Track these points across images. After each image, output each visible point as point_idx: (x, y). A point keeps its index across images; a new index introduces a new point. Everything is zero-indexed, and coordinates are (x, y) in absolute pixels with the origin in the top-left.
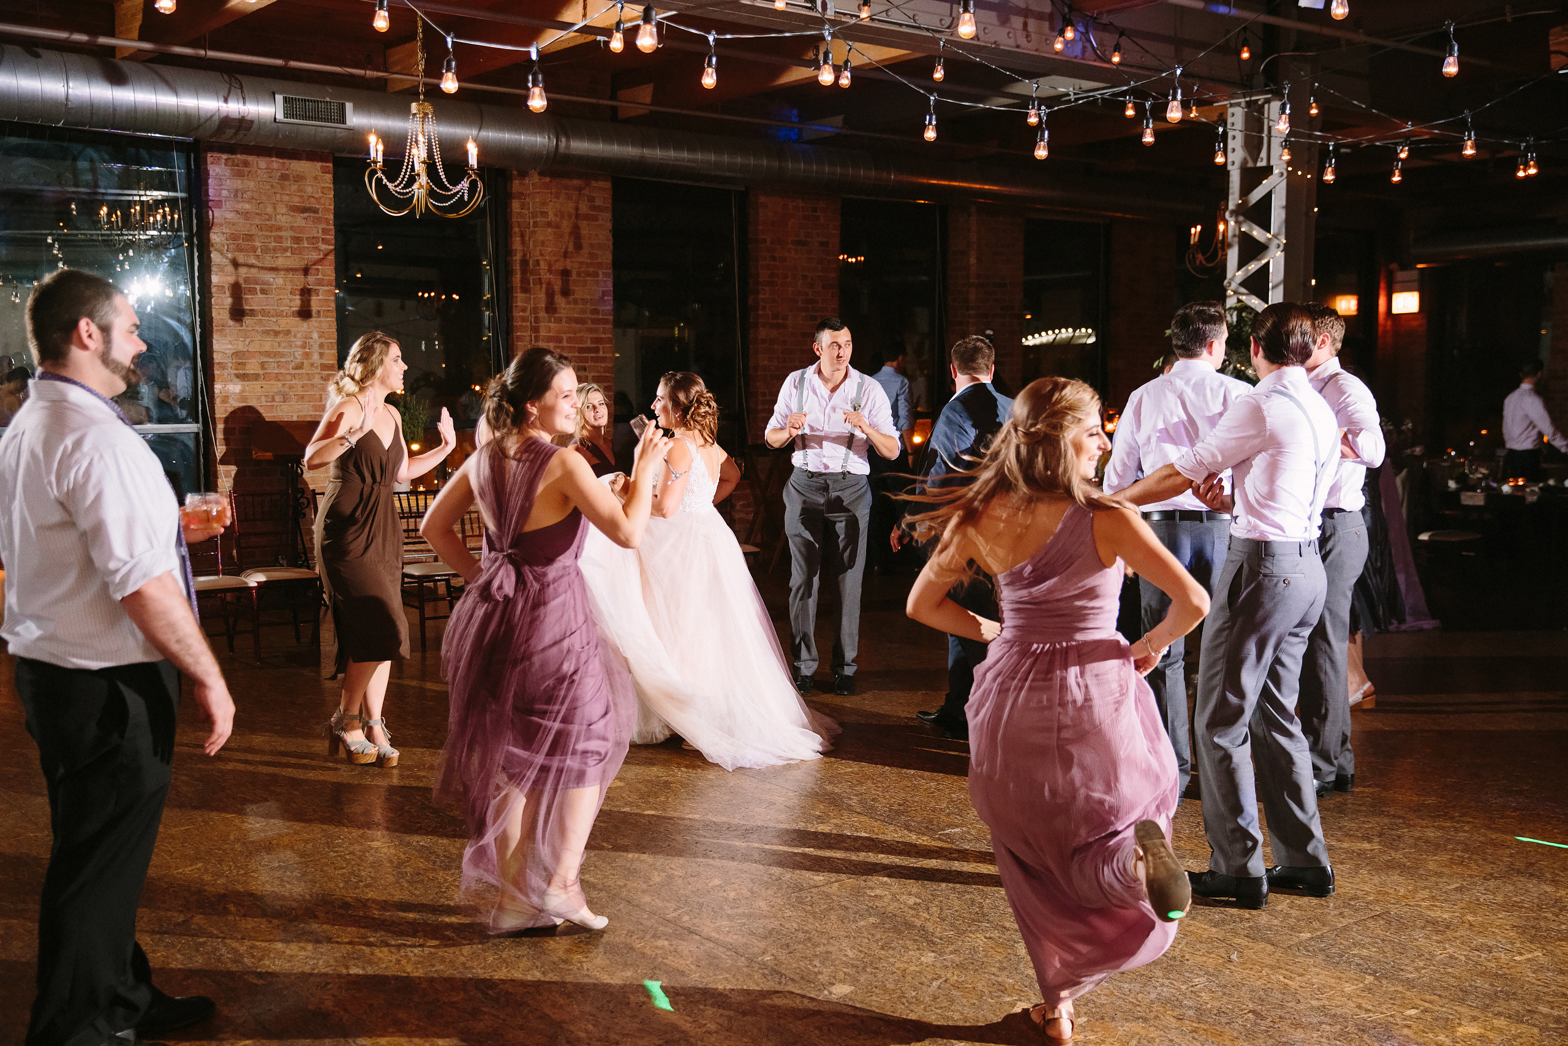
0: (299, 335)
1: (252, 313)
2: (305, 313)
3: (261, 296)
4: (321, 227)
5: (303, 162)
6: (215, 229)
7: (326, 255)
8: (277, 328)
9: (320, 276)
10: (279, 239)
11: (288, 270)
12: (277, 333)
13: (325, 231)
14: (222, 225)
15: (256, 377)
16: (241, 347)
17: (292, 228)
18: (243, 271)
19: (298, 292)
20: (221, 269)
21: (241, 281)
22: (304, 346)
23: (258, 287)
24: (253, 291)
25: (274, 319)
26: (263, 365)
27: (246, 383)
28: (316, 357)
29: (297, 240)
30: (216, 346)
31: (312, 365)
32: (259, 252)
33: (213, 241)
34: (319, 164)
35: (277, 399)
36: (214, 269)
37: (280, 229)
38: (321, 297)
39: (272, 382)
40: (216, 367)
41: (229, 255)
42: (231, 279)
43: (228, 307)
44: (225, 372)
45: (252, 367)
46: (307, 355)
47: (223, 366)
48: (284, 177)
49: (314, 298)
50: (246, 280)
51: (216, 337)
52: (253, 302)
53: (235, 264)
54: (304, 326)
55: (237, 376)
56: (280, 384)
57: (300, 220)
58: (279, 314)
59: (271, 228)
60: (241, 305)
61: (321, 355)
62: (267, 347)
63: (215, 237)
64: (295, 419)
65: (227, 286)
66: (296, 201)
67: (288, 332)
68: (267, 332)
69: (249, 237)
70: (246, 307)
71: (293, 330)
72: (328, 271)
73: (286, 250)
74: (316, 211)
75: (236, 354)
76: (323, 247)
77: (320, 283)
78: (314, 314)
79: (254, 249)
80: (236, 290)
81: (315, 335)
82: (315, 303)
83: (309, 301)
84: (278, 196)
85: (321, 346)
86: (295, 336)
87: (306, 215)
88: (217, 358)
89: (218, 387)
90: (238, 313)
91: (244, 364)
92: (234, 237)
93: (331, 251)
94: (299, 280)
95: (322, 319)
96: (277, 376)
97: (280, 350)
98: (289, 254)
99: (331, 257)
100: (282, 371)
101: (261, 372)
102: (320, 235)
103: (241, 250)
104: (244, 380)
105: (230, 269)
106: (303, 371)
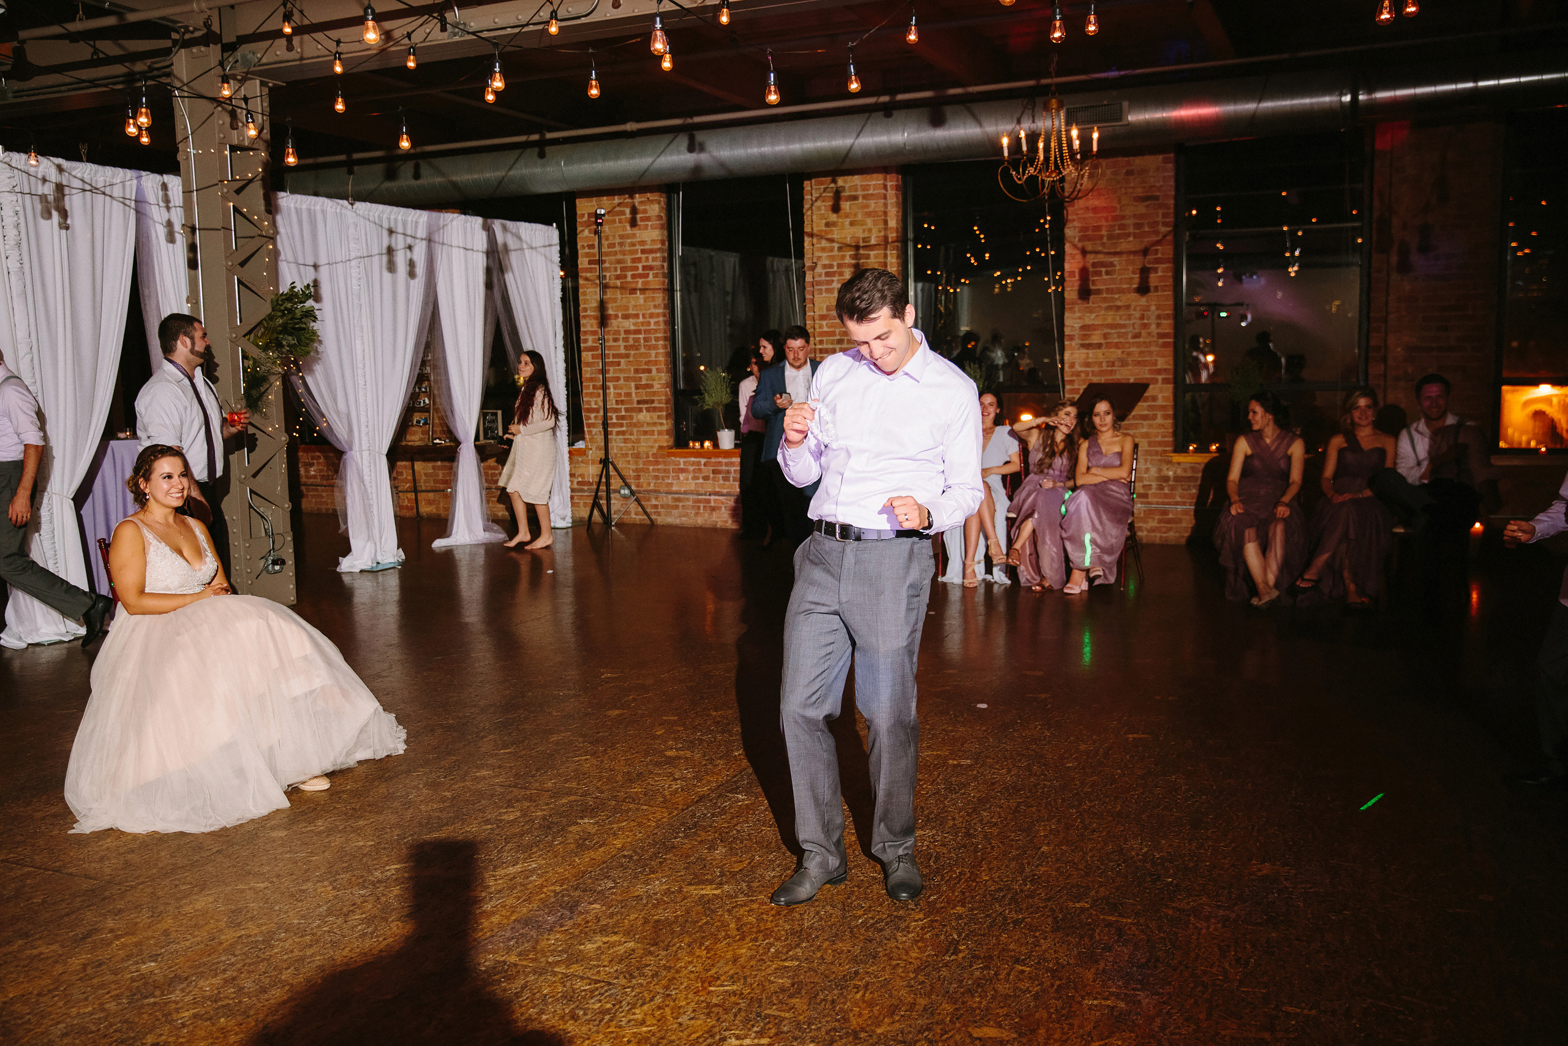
0: (1138, 308)
1: (1098, 292)
2: (1143, 289)
3: (1105, 277)
4: (1160, 212)
5: (1147, 157)
6: (1069, 225)
7: (1165, 236)
8: (1119, 304)
9: (1159, 255)
10: (1123, 227)
11: (1130, 253)
12: (1118, 308)
13: (1164, 216)
14: (1074, 220)
15: (1099, 346)
16: (1088, 322)
17: (1135, 216)
18: (1091, 258)
19: (1138, 271)
20: (1073, 257)
21: (1089, 266)
22: (1142, 318)
23: (1103, 270)
24: (1099, 274)
25: (1117, 296)
26: (1105, 336)
27: (1090, 352)
28: (1153, 327)
29: (1138, 226)
30: (1067, 322)
31: (1149, 334)
32: (1105, 240)
33: (1067, 235)
34: (1161, 157)
35: (1116, 364)
36: (1067, 258)
37: (1123, 217)
38: (1160, 274)
39: (1112, 350)
40: (1066, 338)
41: (1080, 245)
42: (1081, 265)
43: (1076, 288)
44: (1073, 343)
45: (1096, 338)
46: (1145, 326)
47: (1071, 338)
48: (1129, 173)
49: (1152, 275)
50: (1094, 265)
51: (1066, 314)
52: (1100, 282)
53: (1084, 252)
54: (1143, 301)
55: (1083, 346)
56: (1119, 352)
57: (1141, 209)
58: (1121, 291)
59: (1115, 218)
60: (1088, 285)
61: (1158, 325)
62: (1109, 321)
63: (1069, 232)
64: (1132, 381)
65: (1077, 271)
66: (1139, 192)
67: (1128, 307)
68: (1109, 308)
69: (1098, 228)
70: (1093, 287)
71: (1134, 304)
72: (1166, 250)
73: (1129, 235)
74: (1157, 198)
75: (1083, 328)
76: (1163, 229)
77: (1158, 261)
78: (1152, 289)
79: (1101, 237)
80: (1084, 273)
81: (1153, 308)
82: (1154, 279)
83: (1148, 277)
84: (1123, 191)
85: (1159, 317)
86: (1135, 310)
87: (1148, 203)
88: (1067, 331)
89: (1067, 355)
90: (1085, 293)
91: (1089, 336)
92: (1083, 229)
93: (1170, 232)
94: (1139, 261)
95: (1159, 293)
96: (1117, 346)
97: (1122, 322)
98: (1131, 239)
99: (1170, 238)
100: (1121, 340)
101: (1103, 341)
102: (1160, 219)
103: (1089, 240)
104: (1088, 349)
105: (1079, 257)
106: (1141, 340)
